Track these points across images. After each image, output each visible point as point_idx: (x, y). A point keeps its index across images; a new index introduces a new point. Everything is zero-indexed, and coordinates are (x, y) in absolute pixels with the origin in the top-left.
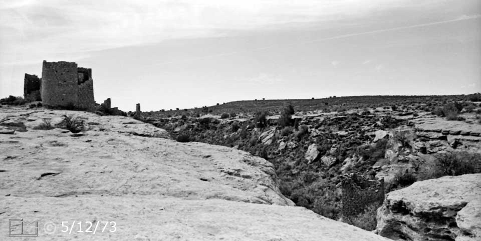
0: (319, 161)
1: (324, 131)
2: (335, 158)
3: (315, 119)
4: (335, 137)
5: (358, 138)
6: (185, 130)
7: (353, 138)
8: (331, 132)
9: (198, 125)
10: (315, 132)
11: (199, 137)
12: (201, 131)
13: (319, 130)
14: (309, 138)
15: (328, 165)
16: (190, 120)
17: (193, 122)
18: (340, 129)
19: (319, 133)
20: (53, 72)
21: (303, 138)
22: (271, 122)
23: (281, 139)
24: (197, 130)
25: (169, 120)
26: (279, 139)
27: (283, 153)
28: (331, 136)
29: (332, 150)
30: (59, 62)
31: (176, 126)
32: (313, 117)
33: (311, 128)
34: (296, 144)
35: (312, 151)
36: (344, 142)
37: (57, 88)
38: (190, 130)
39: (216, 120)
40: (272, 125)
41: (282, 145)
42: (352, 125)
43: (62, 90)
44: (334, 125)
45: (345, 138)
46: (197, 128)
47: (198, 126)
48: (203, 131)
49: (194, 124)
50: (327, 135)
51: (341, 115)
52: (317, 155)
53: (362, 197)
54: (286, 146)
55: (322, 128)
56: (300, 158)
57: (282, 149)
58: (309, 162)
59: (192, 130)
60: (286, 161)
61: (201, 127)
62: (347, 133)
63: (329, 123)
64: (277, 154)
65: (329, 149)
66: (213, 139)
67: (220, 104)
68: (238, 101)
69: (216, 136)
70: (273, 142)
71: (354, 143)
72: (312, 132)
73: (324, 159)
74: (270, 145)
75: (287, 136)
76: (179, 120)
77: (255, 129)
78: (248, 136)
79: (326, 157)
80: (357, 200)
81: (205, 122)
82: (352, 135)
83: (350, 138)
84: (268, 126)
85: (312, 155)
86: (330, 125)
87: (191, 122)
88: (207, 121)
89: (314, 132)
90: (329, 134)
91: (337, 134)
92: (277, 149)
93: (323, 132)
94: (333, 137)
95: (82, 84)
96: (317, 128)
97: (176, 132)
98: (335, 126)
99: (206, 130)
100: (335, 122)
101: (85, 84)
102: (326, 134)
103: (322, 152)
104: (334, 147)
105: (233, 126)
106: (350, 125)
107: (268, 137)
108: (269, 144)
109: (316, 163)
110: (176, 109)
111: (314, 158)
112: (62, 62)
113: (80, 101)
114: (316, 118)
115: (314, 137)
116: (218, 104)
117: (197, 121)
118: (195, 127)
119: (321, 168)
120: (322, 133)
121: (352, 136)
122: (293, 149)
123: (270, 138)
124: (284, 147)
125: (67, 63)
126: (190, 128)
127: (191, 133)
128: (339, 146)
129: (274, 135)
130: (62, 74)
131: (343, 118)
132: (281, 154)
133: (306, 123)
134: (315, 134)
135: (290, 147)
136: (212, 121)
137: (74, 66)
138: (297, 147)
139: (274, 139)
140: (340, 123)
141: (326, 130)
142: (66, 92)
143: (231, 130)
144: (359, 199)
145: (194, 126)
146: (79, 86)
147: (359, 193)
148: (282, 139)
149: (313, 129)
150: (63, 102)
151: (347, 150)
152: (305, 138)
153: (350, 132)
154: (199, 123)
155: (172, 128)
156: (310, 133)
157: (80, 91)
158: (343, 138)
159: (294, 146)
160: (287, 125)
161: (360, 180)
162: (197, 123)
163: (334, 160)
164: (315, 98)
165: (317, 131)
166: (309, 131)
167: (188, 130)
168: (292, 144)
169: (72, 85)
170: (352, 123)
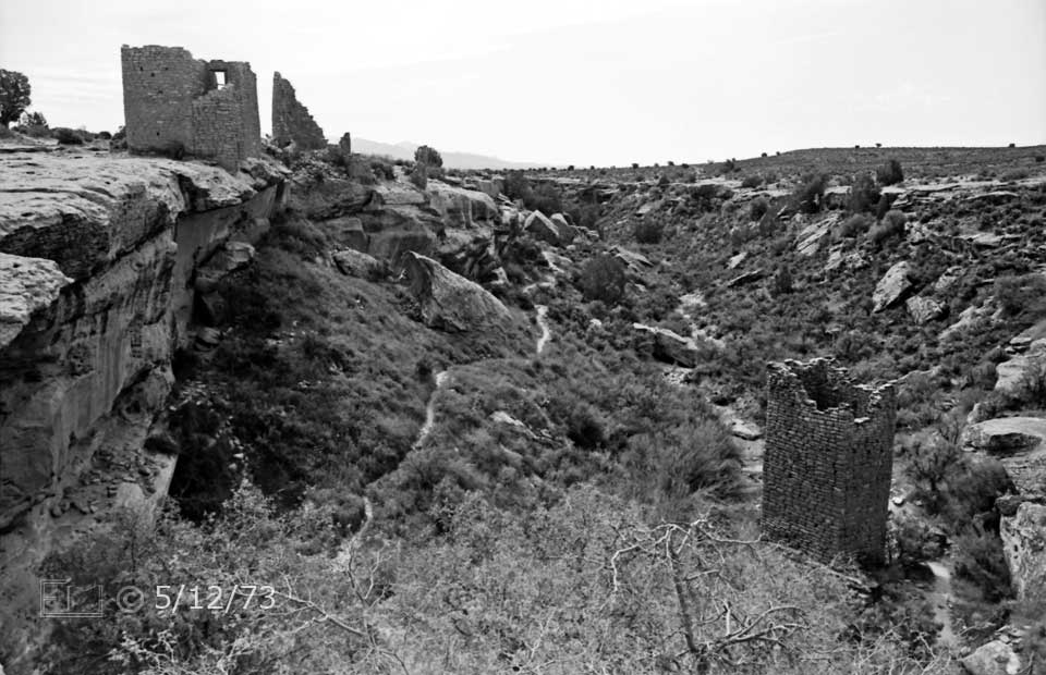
0: (901, 308)
1: (940, 229)
2: (944, 303)
3: (931, 198)
4: (966, 247)
5: (1026, 255)
6: (658, 211)
7: (1012, 252)
8: (957, 234)
9: (688, 200)
10: (919, 230)
11: (685, 228)
12: (692, 214)
13: (930, 227)
14: (901, 246)
15: (920, 320)
16: (673, 189)
17: (678, 194)
18: (985, 227)
19: (927, 236)
20: (135, 70)
21: (887, 244)
22: (833, 202)
23: (840, 243)
24: (683, 212)
25: (636, 188)
26: (834, 245)
27: (832, 279)
28: (955, 244)
29: (942, 283)
30: (145, 47)
31: (644, 201)
32: (927, 193)
33: (912, 219)
34: (864, 258)
35: (893, 280)
36: (982, 263)
37: (144, 108)
38: (669, 212)
39: (728, 191)
40: (833, 208)
41: (835, 258)
42: (1022, 218)
43: (154, 112)
44: (973, 214)
45: (988, 253)
46: (685, 208)
47: (686, 204)
48: (695, 216)
49: (679, 198)
50: (945, 241)
51: (1002, 190)
52: (899, 291)
53: (813, 431)
54: (843, 264)
55: (937, 222)
56: (860, 296)
57: (831, 270)
58: (878, 307)
59: (673, 211)
60: (828, 299)
61: (693, 206)
62: (998, 238)
63: (959, 210)
64: (818, 280)
65: (936, 277)
66: (707, 235)
67: (769, 155)
68: (813, 150)
69: (715, 230)
70: (819, 250)
71: (1008, 267)
72: (913, 230)
73: (916, 303)
74: (810, 258)
75: (855, 237)
76: (652, 189)
77: (798, 216)
78: (777, 231)
79: (919, 299)
80: (801, 438)
81: (703, 196)
82: (1012, 244)
83: (1002, 253)
84: (826, 209)
85: (887, 292)
86: (961, 214)
87: (673, 193)
88: (709, 193)
89: (917, 231)
90: (950, 238)
91: (971, 240)
92: (823, 266)
93: (936, 234)
94: (959, 246)
95: (200, 98)
96: (925, 221)
97: (640, 215)
98: (975, 218)
99: (702, 212)
100: (978, 207)
101: (207, 97)
102: (946, 238)
103: (914, 286)
104: (948, 274)
105: (754, 206)
106: (1017, 216)
107: (812, 238)
108: (810, 254)
109: (894, 312)
110: (667, 165)
111: (892, 298)
112: (151, 46)
113: (196, 138)
114: (937, 194)
115: (913, 244)
116: (764, 155)
117: (686, 191)
118: (680, 204)
119: (901, 327)
120: (933, 236)
121: (1009, 249)
122: (855, 270)
123: (816, 241)
124: (837, 264)
125: (162, 48)
126: (670, 206)
127: (670, 219)
128: (962, 272)
129: (829, 233)
130: (153, 75)
131: (1002, 196)
132: (826, 280)
133: (905, 209)
134: (917, 237)
135: (850, 266)
136: (719, 194)
137: (181, 56)
138: (865, 267)
139: (825, 243)
140: (989, 211)
141: (946, 227)
142: (163, 116)
143: (749, 216)
144: (805, 435)
145: (677, 202)
146: (195, 102)
147: (806, 419)
148: (841, 245)
149: (916, 224)
150: (157, 138)
151: (981, 285)
152: (890, 246)
153: (1007, 236)
154: (689, 196)
155: (637, 205)
156: (909, 232)
157: (196, 115)
158: (982, 253)
159: (859, 264)
160: (865, 208)
161: (834, 380)
162: (685, 195)
163: (937, 309)
164: (1017, 146)
165: (924, 228)
166: (906, 228)
167: (665, 210)
168: (856, 257)
169: (179, 99)
170: (1025, 211)
